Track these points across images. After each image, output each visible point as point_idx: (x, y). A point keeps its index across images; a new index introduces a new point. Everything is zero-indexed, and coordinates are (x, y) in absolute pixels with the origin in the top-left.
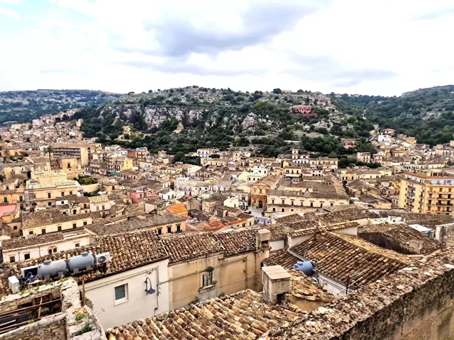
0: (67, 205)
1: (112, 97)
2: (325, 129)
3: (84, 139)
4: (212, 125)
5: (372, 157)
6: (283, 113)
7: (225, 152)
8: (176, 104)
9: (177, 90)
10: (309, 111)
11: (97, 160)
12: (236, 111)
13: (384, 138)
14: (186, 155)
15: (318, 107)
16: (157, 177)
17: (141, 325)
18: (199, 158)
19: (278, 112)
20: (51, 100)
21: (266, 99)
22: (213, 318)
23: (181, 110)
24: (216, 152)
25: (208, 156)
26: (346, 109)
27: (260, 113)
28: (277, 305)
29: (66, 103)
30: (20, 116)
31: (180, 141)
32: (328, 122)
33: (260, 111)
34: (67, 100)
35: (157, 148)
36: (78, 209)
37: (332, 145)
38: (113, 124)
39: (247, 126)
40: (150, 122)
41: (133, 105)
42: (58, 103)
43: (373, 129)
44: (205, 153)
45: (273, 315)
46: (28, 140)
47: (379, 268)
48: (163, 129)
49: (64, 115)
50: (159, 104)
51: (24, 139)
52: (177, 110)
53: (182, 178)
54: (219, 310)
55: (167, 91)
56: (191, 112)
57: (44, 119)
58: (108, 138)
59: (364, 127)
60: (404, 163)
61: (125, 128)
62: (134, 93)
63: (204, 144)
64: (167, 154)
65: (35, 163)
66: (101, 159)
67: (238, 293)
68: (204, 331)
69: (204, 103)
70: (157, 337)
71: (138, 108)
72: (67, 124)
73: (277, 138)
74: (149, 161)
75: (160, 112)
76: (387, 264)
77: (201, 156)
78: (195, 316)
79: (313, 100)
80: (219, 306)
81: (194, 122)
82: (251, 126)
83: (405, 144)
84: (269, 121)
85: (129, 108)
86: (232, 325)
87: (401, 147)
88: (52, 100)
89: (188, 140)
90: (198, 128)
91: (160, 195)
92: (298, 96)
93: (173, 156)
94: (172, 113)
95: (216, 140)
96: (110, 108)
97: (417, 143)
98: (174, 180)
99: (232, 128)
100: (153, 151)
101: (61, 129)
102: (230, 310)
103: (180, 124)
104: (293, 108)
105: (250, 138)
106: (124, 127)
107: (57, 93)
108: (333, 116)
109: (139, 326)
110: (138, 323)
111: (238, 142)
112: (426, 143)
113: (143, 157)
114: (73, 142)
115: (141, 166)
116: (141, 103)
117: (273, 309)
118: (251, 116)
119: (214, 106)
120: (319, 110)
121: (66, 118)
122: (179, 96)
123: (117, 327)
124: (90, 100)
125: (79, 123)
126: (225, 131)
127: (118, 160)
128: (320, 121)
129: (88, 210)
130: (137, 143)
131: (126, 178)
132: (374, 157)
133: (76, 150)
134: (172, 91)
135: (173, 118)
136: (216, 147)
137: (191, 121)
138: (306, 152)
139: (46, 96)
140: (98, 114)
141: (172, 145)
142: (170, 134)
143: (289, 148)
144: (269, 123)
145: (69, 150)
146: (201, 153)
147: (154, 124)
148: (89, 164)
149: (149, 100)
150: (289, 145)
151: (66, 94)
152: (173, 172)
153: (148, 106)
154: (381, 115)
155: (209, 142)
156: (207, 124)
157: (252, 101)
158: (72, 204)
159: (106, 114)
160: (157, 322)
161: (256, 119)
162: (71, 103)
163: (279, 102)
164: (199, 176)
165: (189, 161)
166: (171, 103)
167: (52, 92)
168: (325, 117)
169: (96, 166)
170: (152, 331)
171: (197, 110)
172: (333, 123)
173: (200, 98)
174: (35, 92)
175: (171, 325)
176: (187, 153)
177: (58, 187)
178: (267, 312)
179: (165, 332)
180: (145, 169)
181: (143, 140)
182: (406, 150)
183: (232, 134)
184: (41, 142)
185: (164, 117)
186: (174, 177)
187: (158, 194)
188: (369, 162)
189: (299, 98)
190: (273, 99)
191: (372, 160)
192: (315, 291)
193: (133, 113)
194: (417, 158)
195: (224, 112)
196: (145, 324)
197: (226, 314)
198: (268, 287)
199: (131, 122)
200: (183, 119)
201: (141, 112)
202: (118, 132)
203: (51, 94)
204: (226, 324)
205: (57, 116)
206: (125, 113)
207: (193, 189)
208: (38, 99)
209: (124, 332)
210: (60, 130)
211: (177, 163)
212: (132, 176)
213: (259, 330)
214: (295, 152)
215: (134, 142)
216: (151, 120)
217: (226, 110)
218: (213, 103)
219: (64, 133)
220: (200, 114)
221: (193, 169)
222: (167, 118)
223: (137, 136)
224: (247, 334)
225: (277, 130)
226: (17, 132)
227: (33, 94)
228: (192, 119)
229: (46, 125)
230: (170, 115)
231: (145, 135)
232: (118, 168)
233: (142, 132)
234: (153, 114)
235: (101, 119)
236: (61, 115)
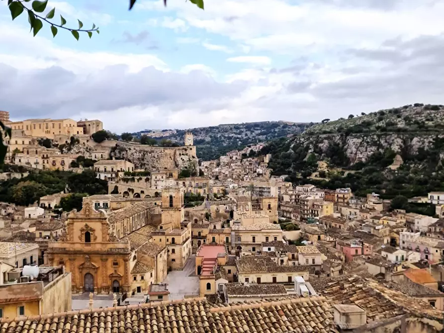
0: (274, 253)
1: (295, 127)
3: (273, 176)
8: (391, 130)
9: (390, 111)
11: (289, 202)
14: (410, 201)
16: (372, 229)
18: (433, 206)
20: (231, 135)
23: (400, 138)
29: (247, 137)
30: (204, 153)
31: (398, 181)
34: (246, 135)
35: (365, 189)
36: (285, 259)
38: (305, 159)
40: (353, 155)
41: (330, 135)
42: (238, 138)
44: (442, 198)
48: (372, 164)
49: (252, 151)
50: (367, 132)
51: (213, 176)
52: (393, 138)
53: (408, 233)
55: (375, 114)
56: (415, 139)
57: (231, 155)
58: (299, 176)
61: (320, 163)
62: (328, 120)
64: (380, 197)
65: (237, 201)
66: (293, 201)
69: (435, 126)
71: (337, 139)
72: (253, 160)
74: (354, 206)
75: (368, 142)
77: (435, 202)
81: (420, 154)
85: (325, 138)
88: (233, 135)
89: (411, 179)
90: (428, 162)
91: (384, 254)
93: (388, 201)
94: (386, 142)
96: (302, 140)
98: (395, 235)
100: (360, 193)
101: (249, 166)
103: (399, 157)
106: (318, 162)
107: (237, 127)
113: (346, 201)
114: (261, 180)
115: (344, 213)
116: (340, 132)
121: (252, 154)
122: (394, 119)
124: (271, 132)
125: (267, 158)
127: (315, 203)
129: (296, 262)
130: (336, 182)
133: (266, 190)
134: (382, 113)
135: (387, 148)
137: (415, 152)
139: (226, 132)
140: (288, 148)
141: (387, 185)
142: (383, 170)
146: (436, 198)
147: (359, 158)
148: (279, 207)
149: (351, 128)
151: (246, 128)
152: (393, 224)
153: (352, 135)
156: (442, 156)
158: (280, 252)
159: (298, 148)
162: (251, 137)
164: (435, 233)
165: (415, 209)
166: (383, 129)
167: (233, 127)
169: (288, 209)
171: (425, 137)
173: (428, 120)
174: (217, 128)
176: (410, 198)
177: (263, 231)
180: (351, 217)
181: (345, 178)
184: (229, 180)
185: (374, 148)
186: (395, 230)
187: (379, 252)
193: (330, 145)
199: (327, 156)
200: (403, 150)
201: (341, 143)
202: (311, 168)
203: (231, 129)
205: (243, 152)
206: (320, 145)
207: (432, 250)
208: (219, 135)
210: (247, 167)
211: (396, 211)
212: (336, 225)
215: (332, 182)
216: (354, 152)
219: (251, 170)
220: (430, 142)
221: (424, 222)
222: (378, 149)
223: (336, 173)
226: (206, 170)
227: (215, 129)
228: (417, 150)
229: (233, 162)
230: (382, 145)
231: (346, 173)
232: (316, 213)
233: (343, 169)
234: (358, 145)
235: (291, 153)
236: (248, 151)
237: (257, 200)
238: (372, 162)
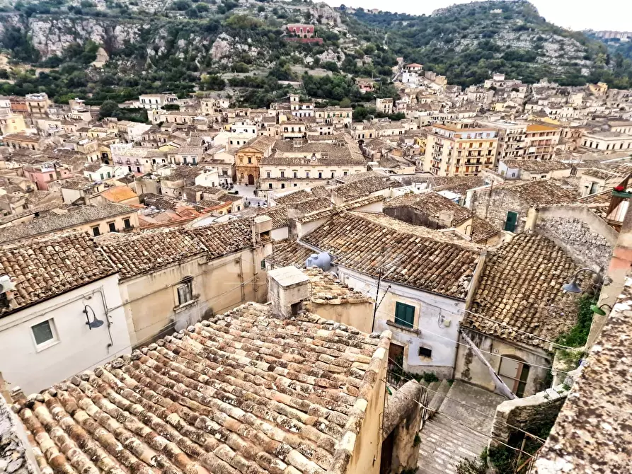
2: (335, 64)
4: (160, 54)
5: (394, 105)
6: (273, 36)
7: (188, 100)
8: (87, 14)
10: (311, 34)
12: (198, 29)
13: (409, 78)
14: (121, 106)
15: (324, 27)
16: (75, 145)
17: (87, 380)
18: (145, 111)
19: (265, 34)
21: (245, 10)
22: (202, 351)
23: (100, 25)
24: (172, 100)
25: (160, 106)
26: (361, 33)
27: (237, 34)
28: (293, 318)
31: (107, 82)
32: (338, 53)
33: (238, 30)
35: (67, 93)
37: (344, 88)
39: (219, 55)
40: (43, 46)
43: (396, 63)
44: (153, 101)
45: (289, 332)
47: (410, 250)
48: (71, 60)
50: (55, 13)
52: (91, 24)
53: (120, 145)
54: (210, 338)
56: (118, 28)
59: (385, 61)
60: (432, 112)
63: (150, 87)
64: (86, 104)
67: (235, 310)
68: (191, 372)
69: (140, 13)
70: (116, 392)
71: (16, 21)
73: (267, 77)
74: (54, 117)
75: (59, 29)
76: (419, 245)
77: (147, 107)
78: (173, 352)
79: (316, 16)
80: (209, 332)
81: (127, 48)
82: (225, 56)
83: (434, 86)
84: (253, 49)
86: (232, 356)
87: (429, 90)
89: (120, 79)
90: (135, 58)
91: (86, 174)
92: (294, 7)
93: (96, 108)
94: (83, 29)
95: (170, 79)
97: (448, 83)
98: (106, 149)
99: (194, 60)
100: (59, 98)
102: (226, 336)
103: (102, 51)
104: (287, 28)
105: (227, 77)
108: (345, 42)
109: (83, 382)
110: (81, 378)
111: (207, 83)
112: (459, 84)
113: (43, 111)
115: (41, 127)
116: (19, 10)
117: (288, 324)
118: (224, 39)
119: (158, 19)
120: (325, 32)
123: (45, 390)
126: (184, 65)
128: (327, 50)
130: (25, 85)
131: (17, 148)
132: (397, 105)
135: (87, 39)
136: (171, 91)
137: (120, 45)
138: (310, 100)
141: (93, 88)
142: (86, 68)
143: (286, 94)
144: (254, 52)
146: (147, 101)
147: (52, 51)
149: (35, 5)
150: (285, 88)
152: (102, 135)
153: (35, 17)
154: (406, 43)
155: (158, 83)
156: (150, 52)
157: (223, 12)
160: (113, 372)
161: (232, 44)
163: (266, 17)
164: (149, 141)
165: (127, 116)
166: (78, 12)
168: (334, 44)
170: (107, 385)
171: (129, 26)
172: (345, 54)
173: (132, 4)
175: (137, 372)
176: (121, 103)
178: (280, 330)
179: (129, 383)
180: (51, 132)
181: (37, 80)
182: (434, 93)
183: (196, 69)
185: (69, 38)
186: (105, 143)
187: (81, 172)
188: (390, 112)
189: (296, 11)
190: (255, 11)
191: (394, 108)
192: (339, 292)
193: (7, 30)
194: (447, 104)
195: (177, 31)
196: (93, 377)
197: (221, 341)
198: (279, 297)
199: (6, 46)
200: (106, 42)
201: (22, 28)
204: (222, 356)
207: (142, 161)
209: (59, 395)
211: (106, 119)
212: (28, 145)
213: (272, 356)
214: (294, 98)
215: (19, 85)
216: (44, 42)
217: (180, 26)
218: (155, 14)
220: (135, 33)
221: (137, 130)
222: (75, 39)
223: (23, 72)
224: (255, 365)
225: (266, 65)
228: (122, 42)
230: (79, 33)
231: (38, 71)
233: (32, 66)
234: (47, 32)
238: (71, 57)
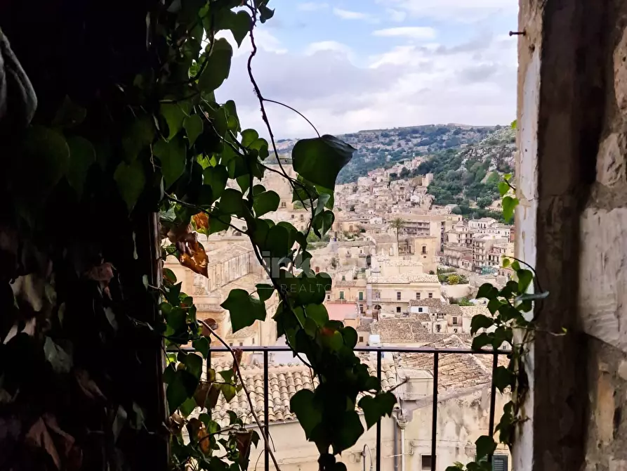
0: (428, 315)
3: (434, 206)
11: (456, 244)
20: (376, 146)
29: (399, 149)
34: (399, 145)
36: (443, 324)
38: (484, 181)
42: (387, 150)
46: (353, 210)
49: (404, 169)
51: (347, 207)
57: (374, 176)
58: (474, 205)
65: (377, 242)
66: (463, 242)
72: (406, 183)
88: (379, 146)
96: (480, 152)
101: (399, 191)
107: (385, 134)
114: (416, 212)
121: (405, 174)
124: (436, 141)
127: (495, 245)
129: (459, 329)
133: (422, 226)
139: (370, 141)
140: (458, 164)
145: (411, 225)
148: (442, 250)
151: (399, 135)
158: (436, 314)
159: (473, 163)
162: (406, 149)
167: (379, 134)
169: (454, 254)
174: (356, 136)
177: (411, 284)
184: (370, 211)
202: (492, 194)
203: (377, 137)
205: (391, 171)
206: (507, 159)
208: (359, 147)
210: (397, 193)
219: (403, 198)
227: (352, 138)
229: (376, 186)
232: (496, 259)
235: (462, 172)
236: (398, 169)
237: (407, 241)
